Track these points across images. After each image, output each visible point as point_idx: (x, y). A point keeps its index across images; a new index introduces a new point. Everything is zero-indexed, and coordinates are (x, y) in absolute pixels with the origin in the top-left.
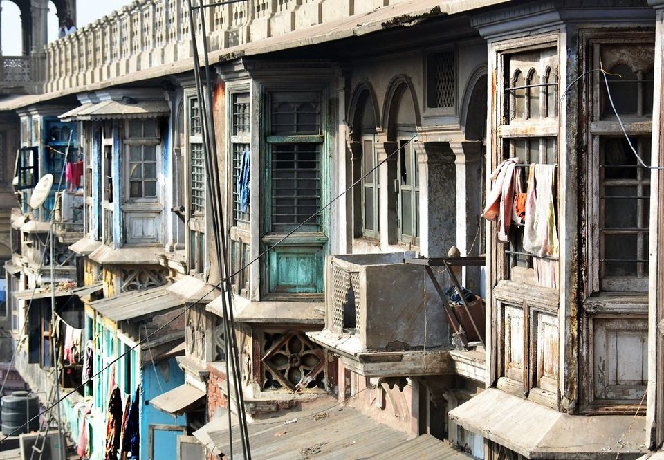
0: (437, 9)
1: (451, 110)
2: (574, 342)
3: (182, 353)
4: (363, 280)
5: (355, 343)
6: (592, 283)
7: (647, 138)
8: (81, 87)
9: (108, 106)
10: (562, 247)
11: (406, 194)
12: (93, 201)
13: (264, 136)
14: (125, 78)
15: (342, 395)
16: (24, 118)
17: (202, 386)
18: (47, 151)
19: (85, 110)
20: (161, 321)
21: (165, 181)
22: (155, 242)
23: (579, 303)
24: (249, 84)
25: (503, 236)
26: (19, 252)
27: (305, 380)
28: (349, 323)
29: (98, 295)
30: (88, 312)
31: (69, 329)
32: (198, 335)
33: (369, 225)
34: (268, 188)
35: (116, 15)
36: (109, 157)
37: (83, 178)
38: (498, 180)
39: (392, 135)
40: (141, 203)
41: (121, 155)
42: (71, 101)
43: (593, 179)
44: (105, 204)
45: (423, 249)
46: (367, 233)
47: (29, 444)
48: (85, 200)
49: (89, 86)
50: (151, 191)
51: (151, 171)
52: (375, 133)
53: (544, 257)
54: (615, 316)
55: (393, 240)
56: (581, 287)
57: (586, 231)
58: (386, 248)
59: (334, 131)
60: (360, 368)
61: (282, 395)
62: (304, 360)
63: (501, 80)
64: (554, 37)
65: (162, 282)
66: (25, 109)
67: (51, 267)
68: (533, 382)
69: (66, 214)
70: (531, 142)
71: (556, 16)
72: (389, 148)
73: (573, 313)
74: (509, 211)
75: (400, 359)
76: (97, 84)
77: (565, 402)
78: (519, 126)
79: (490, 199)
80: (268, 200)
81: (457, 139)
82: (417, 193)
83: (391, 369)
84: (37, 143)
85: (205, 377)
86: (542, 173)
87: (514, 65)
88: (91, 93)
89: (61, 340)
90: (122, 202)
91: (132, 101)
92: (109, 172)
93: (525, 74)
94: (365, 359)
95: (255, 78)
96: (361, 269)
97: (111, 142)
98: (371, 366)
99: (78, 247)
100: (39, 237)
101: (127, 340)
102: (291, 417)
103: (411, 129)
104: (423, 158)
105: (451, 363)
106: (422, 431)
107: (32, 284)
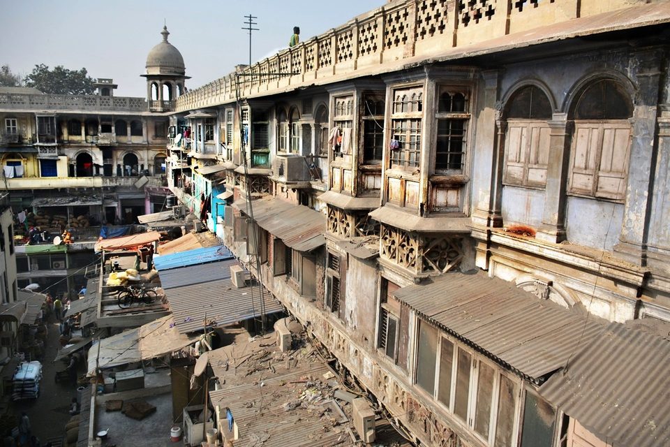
0: (314, 84)
1: (311, 115)
2: (356, 178)
3: (225, 183)
4: (286, 162)
5: (284, 179)
6: (362, 161)
7: (383, 121)
8: (191, 109)
9: (199, 114)
10: (354, 152)
11: (295, 139)
12: (194, 141)
13: (252, 121)
14: (206, 106)
15: (274, 194)
16: (171, 118)
17: (232, 192)
18: (178, 127)
19: (192, 115)
20: (217, 174)
21: (216, 136)
22: (213, 153)
23: (358, 167)
24: (248, 107)
25: (334, 148)
26: (169, 156)
27: (263, 190)
28: (281, 173)
29: (197, 168)
30: (193, 172)
31: (187, 177)
32: (230, 178)
33: (282, 147)
34: (253, 137)
35: (200, 89)
36: (200, 129)
37: (191, 135)
38: (332, 132)
39: (291, 122)
40: (210, 142)
41: (204, 128)
42: (187, 113)
43: (362, 132)
44: (198, 142)
45: (301, 154)
46: (281, 149)
47: (175, 209)
48: (192, 141)
49: (193, 108)
50: (212, 138)
51: (212, 133)
52: (285, 121)
53: (347, 154)
54: (368, 170)
55: (290, 151)
56: (358, 163)
57: (360, 147)
58: (288, 153)
59: (272, 120)
60: (285, 186)
61: (257, 194)
62: (263, 185)
63: (333, 105)
64: (352, 92)
65: (215, 164)
66: (171, 115)
67: (181, 160)
68: (342, 189)
69: (185, 145)
70: (343, 122)
71: (354, 86)
72: (290, 126)
73: (356, 169)
74: (336, 141)
75: (296, 183)
76: (196, 108)
77: (353, 194)
78: (340, 118)
79: (330, 138)
80: (253, 140)
81: (312, 123)
82: (298, 139)
83: (294, 186)
84: (176, 125)
85: (233, 190)
86: (346, 130)
87: (338, 100)
88: (194, 111)
89: (184, 180)
90: (204, 141)
91: (207, 113)
92: (199, 133)
93: (341, 103)
94: (287, 184)
95: (250, 105)
96: (286, 158)
97: (200, 124)
98: (288, 186)
99: (190, 154)
100: (177, 152)
101: (206, 180)
102: (260, 200)
103: (297, 120)
104: (301, 128)
105: (311, 185)
106: (300, 204)
107: (174, 165)
